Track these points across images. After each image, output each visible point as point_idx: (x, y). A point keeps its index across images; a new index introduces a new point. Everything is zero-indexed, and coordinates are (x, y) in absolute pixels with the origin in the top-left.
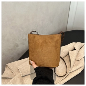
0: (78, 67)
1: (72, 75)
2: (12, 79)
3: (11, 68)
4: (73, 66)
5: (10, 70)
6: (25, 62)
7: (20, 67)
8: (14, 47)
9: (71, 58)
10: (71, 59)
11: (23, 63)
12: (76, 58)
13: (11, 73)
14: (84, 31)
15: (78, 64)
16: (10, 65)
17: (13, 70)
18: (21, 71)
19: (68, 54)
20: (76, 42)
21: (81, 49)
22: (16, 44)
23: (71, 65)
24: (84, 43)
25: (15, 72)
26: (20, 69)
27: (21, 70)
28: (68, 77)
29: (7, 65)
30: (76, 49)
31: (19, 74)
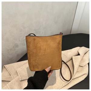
0: (81, 74)
1: (74, 82)
2: (10, 83)
3: (9, 70)
4: (76, 73)
5: (7, 72)
6: (25, 64)
7: (19, 70)
8: (14, 47)
9: (74, 63)
10: (74, 65)
11: (23, 65)
12: (80, 64)
13: (9, 76)
14: (89, 35)
15: (81, 71)
16: (8, 67)
17: (11, 72)
18: (20, 75)
19: (72, 59)
20: (81, 47)
21: (86, 54)
22: (16, 44)
23: (74, 71)
24: (89, 48)
25: (13, 74)
26: (18, 71)
27: (19, 73)
28: (70, 84)
29: (5, 67)
30: (80, 54)
31: (17, 77)
